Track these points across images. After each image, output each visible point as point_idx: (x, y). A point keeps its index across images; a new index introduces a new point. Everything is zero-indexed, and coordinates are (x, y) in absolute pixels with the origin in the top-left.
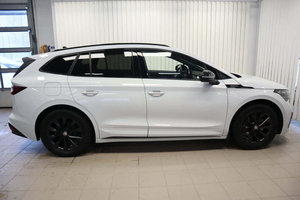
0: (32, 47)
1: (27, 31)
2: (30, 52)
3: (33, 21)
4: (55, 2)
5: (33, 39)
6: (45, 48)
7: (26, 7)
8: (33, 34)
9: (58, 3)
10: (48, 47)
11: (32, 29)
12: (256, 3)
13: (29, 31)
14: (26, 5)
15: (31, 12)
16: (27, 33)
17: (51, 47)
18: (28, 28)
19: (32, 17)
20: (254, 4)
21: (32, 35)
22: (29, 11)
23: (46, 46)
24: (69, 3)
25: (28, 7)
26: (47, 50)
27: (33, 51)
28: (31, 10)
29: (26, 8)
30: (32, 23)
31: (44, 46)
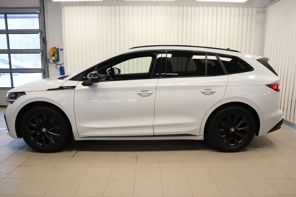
0: (42, 49)
1: (38, 33)
2: (39, 53)
3: (43, 24)
4: (65, 7)
5: (44, 41)
6: (54, 49)
7: (38, 10)
8: (43, 36)
9: (68, 7)
10: (57, 49)
11: (42, 32)
12: (262, 8)
13: (40, 33)
14: (39, 8)
15: (42, 15)
16: (38, 35)
17: (60, 49)
18: (39, 30)
19: (43, 20)
20: (260, 10)
21: (43, 38)
22: (41, 15)
23: (55, 48)
24: (78, 7)
25: (40, 11)
26: (56, 52)
27: (42, 53)
28: (42, 14)
29: (38, 12)
30: (43, 25)
31: (53, 48)
